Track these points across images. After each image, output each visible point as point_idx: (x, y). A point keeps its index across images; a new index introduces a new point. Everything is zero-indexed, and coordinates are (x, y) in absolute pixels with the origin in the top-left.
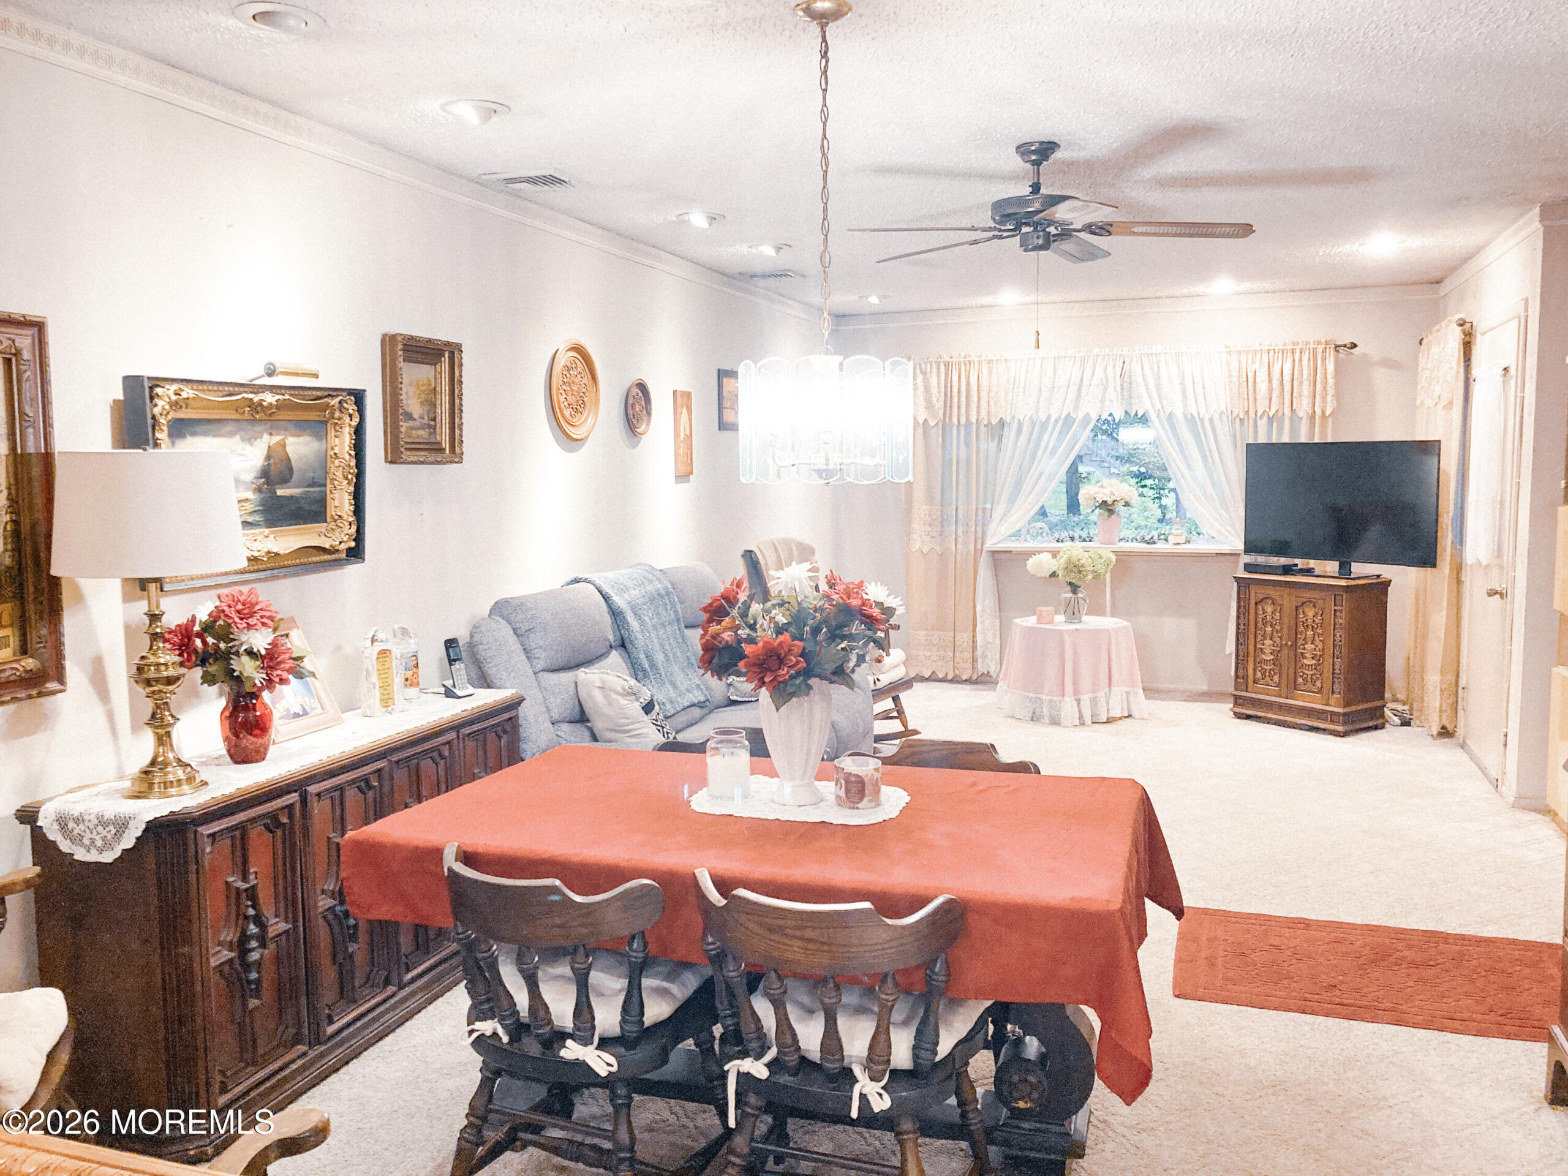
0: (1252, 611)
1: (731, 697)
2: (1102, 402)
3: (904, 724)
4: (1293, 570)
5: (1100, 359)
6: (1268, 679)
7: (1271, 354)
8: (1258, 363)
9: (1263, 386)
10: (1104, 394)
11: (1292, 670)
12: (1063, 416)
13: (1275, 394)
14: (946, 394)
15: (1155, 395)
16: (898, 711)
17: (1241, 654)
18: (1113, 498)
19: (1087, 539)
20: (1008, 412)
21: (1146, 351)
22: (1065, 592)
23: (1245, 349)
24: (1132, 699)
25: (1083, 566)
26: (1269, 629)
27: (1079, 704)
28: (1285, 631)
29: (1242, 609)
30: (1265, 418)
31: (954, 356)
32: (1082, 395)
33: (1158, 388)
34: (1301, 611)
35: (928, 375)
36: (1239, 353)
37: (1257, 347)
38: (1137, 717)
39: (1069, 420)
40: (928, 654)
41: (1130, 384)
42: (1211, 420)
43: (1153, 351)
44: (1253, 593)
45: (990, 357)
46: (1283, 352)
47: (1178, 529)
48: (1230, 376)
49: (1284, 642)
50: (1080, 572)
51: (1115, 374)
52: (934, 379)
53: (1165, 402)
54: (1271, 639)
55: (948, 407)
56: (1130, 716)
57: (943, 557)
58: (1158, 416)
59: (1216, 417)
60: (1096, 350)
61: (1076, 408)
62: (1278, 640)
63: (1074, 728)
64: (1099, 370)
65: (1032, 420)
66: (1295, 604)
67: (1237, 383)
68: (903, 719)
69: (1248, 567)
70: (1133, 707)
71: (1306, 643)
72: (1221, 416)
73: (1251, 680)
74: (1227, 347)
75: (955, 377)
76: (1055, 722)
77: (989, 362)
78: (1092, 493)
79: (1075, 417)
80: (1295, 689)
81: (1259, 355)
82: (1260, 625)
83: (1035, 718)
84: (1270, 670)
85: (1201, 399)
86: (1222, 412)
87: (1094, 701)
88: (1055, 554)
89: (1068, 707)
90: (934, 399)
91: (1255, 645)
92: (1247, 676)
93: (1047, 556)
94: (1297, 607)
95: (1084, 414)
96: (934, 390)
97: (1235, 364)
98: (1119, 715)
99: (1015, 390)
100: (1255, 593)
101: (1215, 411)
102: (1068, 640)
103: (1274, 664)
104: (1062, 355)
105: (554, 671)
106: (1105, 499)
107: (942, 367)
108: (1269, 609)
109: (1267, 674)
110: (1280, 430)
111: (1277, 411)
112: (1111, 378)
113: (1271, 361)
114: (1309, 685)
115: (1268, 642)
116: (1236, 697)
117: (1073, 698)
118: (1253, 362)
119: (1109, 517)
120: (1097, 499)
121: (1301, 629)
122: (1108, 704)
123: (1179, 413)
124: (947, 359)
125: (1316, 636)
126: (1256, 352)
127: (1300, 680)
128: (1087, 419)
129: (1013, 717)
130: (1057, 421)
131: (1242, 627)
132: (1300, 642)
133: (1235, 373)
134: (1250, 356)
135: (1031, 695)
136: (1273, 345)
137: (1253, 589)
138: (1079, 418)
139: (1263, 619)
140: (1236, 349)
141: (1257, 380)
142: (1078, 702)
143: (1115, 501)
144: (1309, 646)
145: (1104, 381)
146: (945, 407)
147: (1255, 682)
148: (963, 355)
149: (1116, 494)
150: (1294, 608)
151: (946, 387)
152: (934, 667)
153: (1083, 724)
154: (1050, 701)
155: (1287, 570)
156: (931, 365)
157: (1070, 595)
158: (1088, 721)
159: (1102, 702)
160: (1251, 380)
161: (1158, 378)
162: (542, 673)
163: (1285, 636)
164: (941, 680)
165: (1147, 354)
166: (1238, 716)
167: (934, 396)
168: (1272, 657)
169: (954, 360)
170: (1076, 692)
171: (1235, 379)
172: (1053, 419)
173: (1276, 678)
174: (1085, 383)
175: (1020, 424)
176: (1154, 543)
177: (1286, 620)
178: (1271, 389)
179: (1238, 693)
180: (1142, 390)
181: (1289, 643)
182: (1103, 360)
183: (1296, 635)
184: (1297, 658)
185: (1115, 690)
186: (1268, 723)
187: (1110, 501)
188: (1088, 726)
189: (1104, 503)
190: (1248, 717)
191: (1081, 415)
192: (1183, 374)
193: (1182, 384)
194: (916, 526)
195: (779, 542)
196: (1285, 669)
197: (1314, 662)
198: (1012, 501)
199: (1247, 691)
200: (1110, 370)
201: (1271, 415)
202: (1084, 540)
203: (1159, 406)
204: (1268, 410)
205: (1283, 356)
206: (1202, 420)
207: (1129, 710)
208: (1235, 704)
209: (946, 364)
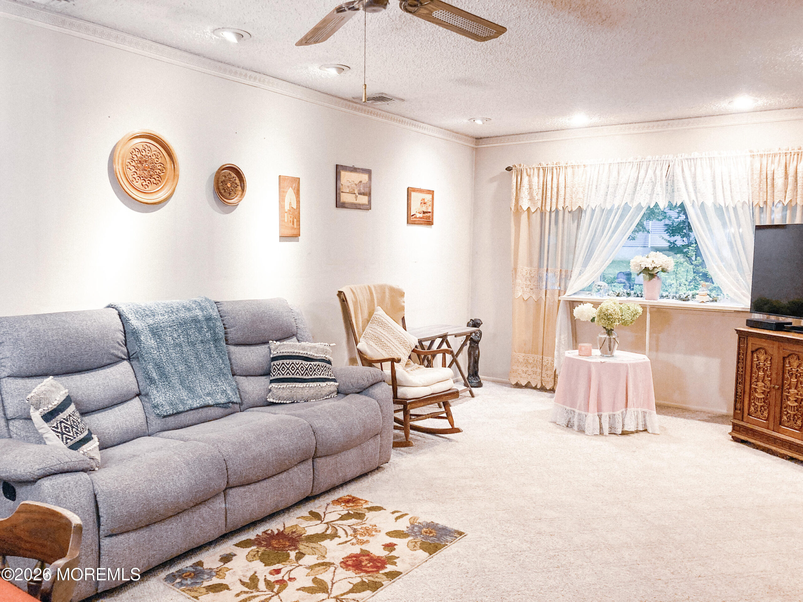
0: (749, 358)
1: (268, 400)
2: (651, 195)
3: (452, 423)
4: (784, 327)
5: (651, 163)
6: (759, 413)
7: (788, 156)
8: (776, 164)
9: (779, 181)
10: (653, 189)
11: (778, 410)
12: (623, 204)
13: (790, 187)
14: (543, 190)
15: (691, 189)
16: (447, 414)
17: (739, 390)
18: (654, 265)
19: (639, 295)
20: (585, 202)
21: (686, 156)
22: (602, 334)
23: (766, 153)
24: (647, 418)
25: (611, 315)
26: (761, 373)
27: (600, 419)
28: (774, 376)
29: (741, 356)
30: (780, 205)
31: (550, 163)
32: (637, 189)
33: (694, 183)
34: (787, 361)
35: (532, 176)
36: (761, 156)
37: (776, 151)
38: (650, 431)
39: (626, 208)
40: (525, 369)
41: (673, 181)
42: (735, 209)
43: (692, 156)
44: (750, 345)
45: (574, 164)
46: (798, 155)
47: (703, 291)
48: (752, 174)
49: (773, 386)
50: (609, 319)
51: (662, 174)
52: (535, 179)
53: (699, 195)
54: (763, 382)
55: (544, 199)
56: (646, 430)
57: (538, 303)
58: (693, 205)
59: (739, 205)
60: (649, 157)
61: (632, 199)
62: (768, 383)
63: (594, 437)
64: (650, 172)
65: (601, 208)
66: (782, 354)
67: (758, 180)
68: (451, 419)
69: (751, 323)
70: (648, 424)
71: (790, 388)
72: (743, 205)
73: (746, 414)
74: (751, 151)
75: (549, 178)
76: (581, 430)
77: (573, 167)
78: (638, 261)
79: (631, 205)
80: (780, 424)
81: (777, 158)
82: (755, 369)
83: (569, 425)
84: (761, 406)
85: (728, 193)
86: (744, 203)
87: (612, 418)
88: (596, 305)
89: (591, 421)
90: (535, 194)
91: (751, 385)
92: (743, 409)
93: (590, 306)
94: (784, 358)
95: (637, 203)
96: (535, 187)
97: (757, 165)
98: (633, 429)
99: (590, 186)
100: (752, 343)
101: (739, 201)
102: (593, 369)
103: (764, 402)
104: (624, 161)
105: (23, 377)
106: (647, 266)
107: (541, 170)
108: (762, 357)
109: (759, 409)
110: (793, 216)
111: (791, 201)
112: (658, 178)
113: (788, 162)
114: (792, 422)
115: (760, 384)
116: (734, 425)
117: (596, 414)
118: (772, 162)
119: (650, 279)
120: (642, 266)
121: (787, 375)
122: (623, 420)
123: (709, 203)
124: (545, 166)
125: (799, 383)
126: (775, 155)
127: (785, 418)
128: (639, 207)
129: (555, 423)
130: (618, 209)
131: (741, 370)
132: (786, 386)
133: (757, 172)
134: (770, 159)
135: (568, 408)
136: (790, 149)
137: (751, 341)
138: (634, 207)
139: (757, 365)
140: (759, 154)
141: (775, 178)
142: (600, 417)
143: (654, 268)
144: (793, 391)
145: (653, 180)
146: (542, 198)
147: (749, 414)
148: (555, 163)
149: (656, 263)
150: (781, 358)
151: (543, 185)
152: (529, 379)
153: (601, 433)
154: (579, 414)
155: (780, 327)
156: (534, 170)
157: (606, 336)
158: (606, 430)
159: (619, 419)
160: (770, 177)
161: (694, 177)
162: (6, 379)
163: (774, 381)
164: (535, 388)
165: (687, 159)
166: (736, 440)
167: (535, 191)
168: (763, 396)
169: (549, 166)
170: (599, 409)
171: (756, 177)
172: (616, 207)
173: (766, 414)
174: (640, 181)
175: (593, 211)
176: (688, 300)
177: (775, 366)
178: (786, 185)
179: (736, 422)
180: (681, 185)
181: (777, 387)
182: (654, 164)
183: (783, 381)
184: (783, 399)
185: (631, 410)
186: (757, 449)
187: (651, 267)
188: (606, 436)
189: (646, 269)
190: (743, 442)
191: (635, 204)
192: (714, 174)
193: (714, 181)
194: (519, 281)
195: (375, 287)
196: (772, 408)
197: (796, 404)
198: (585, 265)
199: (742, 421)
200: (658, 173)
201: (785, 204)
202: (638, 296)
203: (693, 197)
204: (783, 200)
205: (798, 158)
206: (727, 208)
207: (645, 425)
208: (734, 429)
209: (544, 170)
